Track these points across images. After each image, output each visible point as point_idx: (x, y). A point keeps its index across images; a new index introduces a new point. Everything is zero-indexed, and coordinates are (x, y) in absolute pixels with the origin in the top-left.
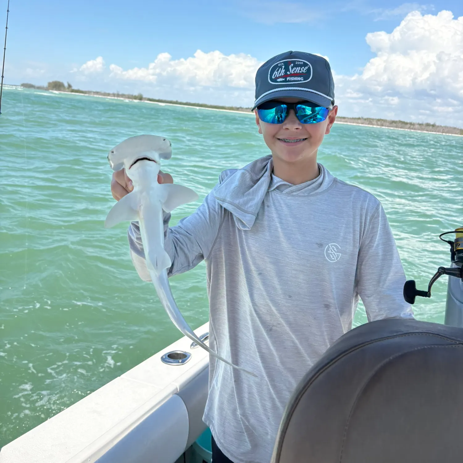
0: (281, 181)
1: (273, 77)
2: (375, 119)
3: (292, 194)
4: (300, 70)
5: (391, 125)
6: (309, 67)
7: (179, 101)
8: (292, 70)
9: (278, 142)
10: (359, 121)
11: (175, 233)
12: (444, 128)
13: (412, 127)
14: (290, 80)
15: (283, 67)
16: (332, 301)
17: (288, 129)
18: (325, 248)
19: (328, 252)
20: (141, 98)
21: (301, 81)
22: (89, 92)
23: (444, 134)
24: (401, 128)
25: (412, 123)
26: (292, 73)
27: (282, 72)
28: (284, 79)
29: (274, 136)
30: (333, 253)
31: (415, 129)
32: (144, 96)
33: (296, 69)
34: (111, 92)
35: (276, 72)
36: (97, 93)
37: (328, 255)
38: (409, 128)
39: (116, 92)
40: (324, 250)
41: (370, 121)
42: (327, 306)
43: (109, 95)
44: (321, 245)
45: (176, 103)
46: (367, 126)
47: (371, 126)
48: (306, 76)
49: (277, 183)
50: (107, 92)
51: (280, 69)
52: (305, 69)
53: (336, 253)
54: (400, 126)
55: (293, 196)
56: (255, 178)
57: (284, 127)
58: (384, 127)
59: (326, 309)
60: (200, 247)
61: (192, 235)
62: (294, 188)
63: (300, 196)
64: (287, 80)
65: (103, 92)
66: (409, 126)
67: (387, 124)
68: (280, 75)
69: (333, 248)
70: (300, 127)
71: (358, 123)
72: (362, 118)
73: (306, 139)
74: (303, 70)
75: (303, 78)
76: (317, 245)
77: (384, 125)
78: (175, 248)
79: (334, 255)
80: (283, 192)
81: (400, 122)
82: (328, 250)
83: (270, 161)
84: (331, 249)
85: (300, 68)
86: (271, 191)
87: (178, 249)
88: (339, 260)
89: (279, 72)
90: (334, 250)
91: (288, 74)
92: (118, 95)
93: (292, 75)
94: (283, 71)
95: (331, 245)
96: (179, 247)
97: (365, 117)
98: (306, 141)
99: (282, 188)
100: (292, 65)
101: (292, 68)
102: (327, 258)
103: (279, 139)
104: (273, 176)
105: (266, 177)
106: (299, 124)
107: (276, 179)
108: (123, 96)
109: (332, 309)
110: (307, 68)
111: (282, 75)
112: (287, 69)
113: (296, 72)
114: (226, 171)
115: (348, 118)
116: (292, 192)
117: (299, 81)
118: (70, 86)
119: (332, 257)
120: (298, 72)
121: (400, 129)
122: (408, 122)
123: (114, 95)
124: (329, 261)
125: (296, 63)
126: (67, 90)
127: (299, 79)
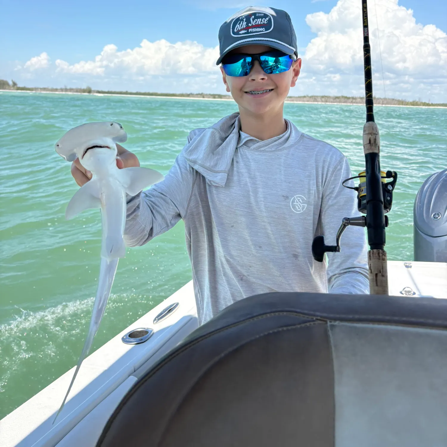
0: (248, 137)
1: (235, 31)
2: (319, 96)
3: (260, 149)
4: (261, 21)
5: (335, 101)
6: (269, 18)
7: (129, 91)
8: (253, 22)
9: (245, 95)
10: (305, 99)
11: (150, 197)
12: (383, 100)
13: (354, 101)
14: (252, 31)
15: (245, 19)
16: (300, 251)
17: (254, 80)
18: (291, 200)
19: (294, 203)
20: (90, 91)
21: (262, 31)
22: (36, 89)
23: (384, 105)
24: (344, 102)
25: (354, 97)
26: (254, 24)
27: (243, 25)
28: (246, 31)
29: (241, 90)
30: (299, 204)
31: (357, 103)
32: (93, 89)
33: (257, 20)
34: (59, 88)
35: (237, 26)
36: (44, 89)
37: (294, 207)
38: (352, 102)
39: (63, 87)
40: (290, 202)
41: (315, 99)
42: (296, 256)
43: (56, 90)
44: (287, 198)
45: (126, 93)
46: (312, 103)
47: (316, 103)
48: (267, 26)
49: (245, 138)
50: (55, 87)
51: (242, 22)
52: (266, 20)
53: (301, 204)
54: (343, 102)
55: (261, 151)
56: (224, 136)
57: (250, 79)
58: (328, 103)
59: (295, 258)
60: (176, 206)
61: (167, 195)
62: (261, 143)
63: (267, 152)
64: (249, 31)
65: (50, 88)
66: (351, 100)
67: (331, 100)
68: (242, 28)
69: (299, 200)
70: (266, 78)
71: (304, 101)
72: (308, 96)
73: (272, 90)
74: (264, 21)
75: (264, 29)
76: (283, 197)
77: (328, 101)
78: (152, 212)
79: (300, 207)
80: (251, 148)
81: (343, 97)
82: (293, 202)
83: (237, 118)
84: (296, 201)
85: (261, 19)
86: (239, 147)
87: (154, 212)
88: (305, 210)
89: (241, 25)
90: (300, 202)
91: (249, 26)
92: (66, 90)
93: (253, 27)
94: (245, 23)
95: (296, 197)
96: (155, 210)
97: (310, 95)
98: (272, 91)
99: (250, 144)
100: (253, 17)
101: (253, 20)
102: (292, 209)
103: (246, 92)
104: (241, 132)
105: (234, 134)
106: (264, 75)
107: (243, 134)
108: (71, 90)
109: (301, 259)
110: (268, 19)
111: (244, 27)
112: (248, 21)
113: (257, 23)
114: (194, 131)
115: (294, 97)
116: (260, 147)
117: (260, 31)
118: (15, 84)
119: (297, 208)
120: (259, 23)
121: (343, 104)
122: (350, 96)
123: (62, 90)
124: (295, 212)
125: (257, 15)
126: (12, 88)
127: (261, 29)
